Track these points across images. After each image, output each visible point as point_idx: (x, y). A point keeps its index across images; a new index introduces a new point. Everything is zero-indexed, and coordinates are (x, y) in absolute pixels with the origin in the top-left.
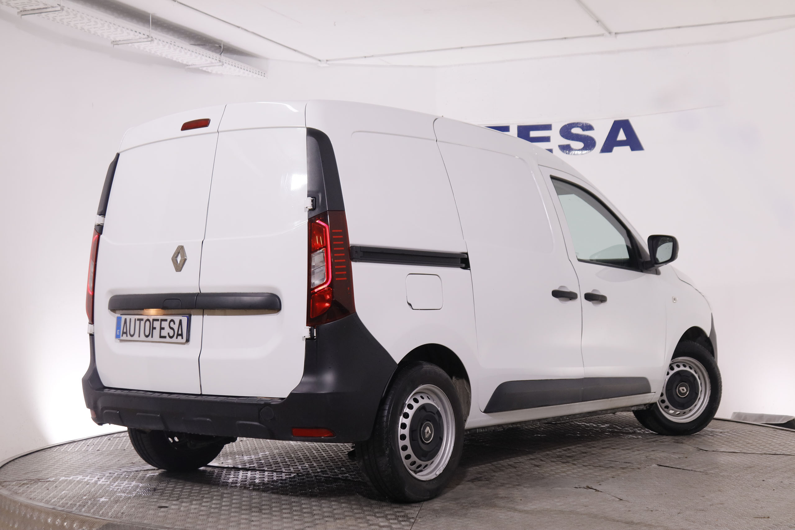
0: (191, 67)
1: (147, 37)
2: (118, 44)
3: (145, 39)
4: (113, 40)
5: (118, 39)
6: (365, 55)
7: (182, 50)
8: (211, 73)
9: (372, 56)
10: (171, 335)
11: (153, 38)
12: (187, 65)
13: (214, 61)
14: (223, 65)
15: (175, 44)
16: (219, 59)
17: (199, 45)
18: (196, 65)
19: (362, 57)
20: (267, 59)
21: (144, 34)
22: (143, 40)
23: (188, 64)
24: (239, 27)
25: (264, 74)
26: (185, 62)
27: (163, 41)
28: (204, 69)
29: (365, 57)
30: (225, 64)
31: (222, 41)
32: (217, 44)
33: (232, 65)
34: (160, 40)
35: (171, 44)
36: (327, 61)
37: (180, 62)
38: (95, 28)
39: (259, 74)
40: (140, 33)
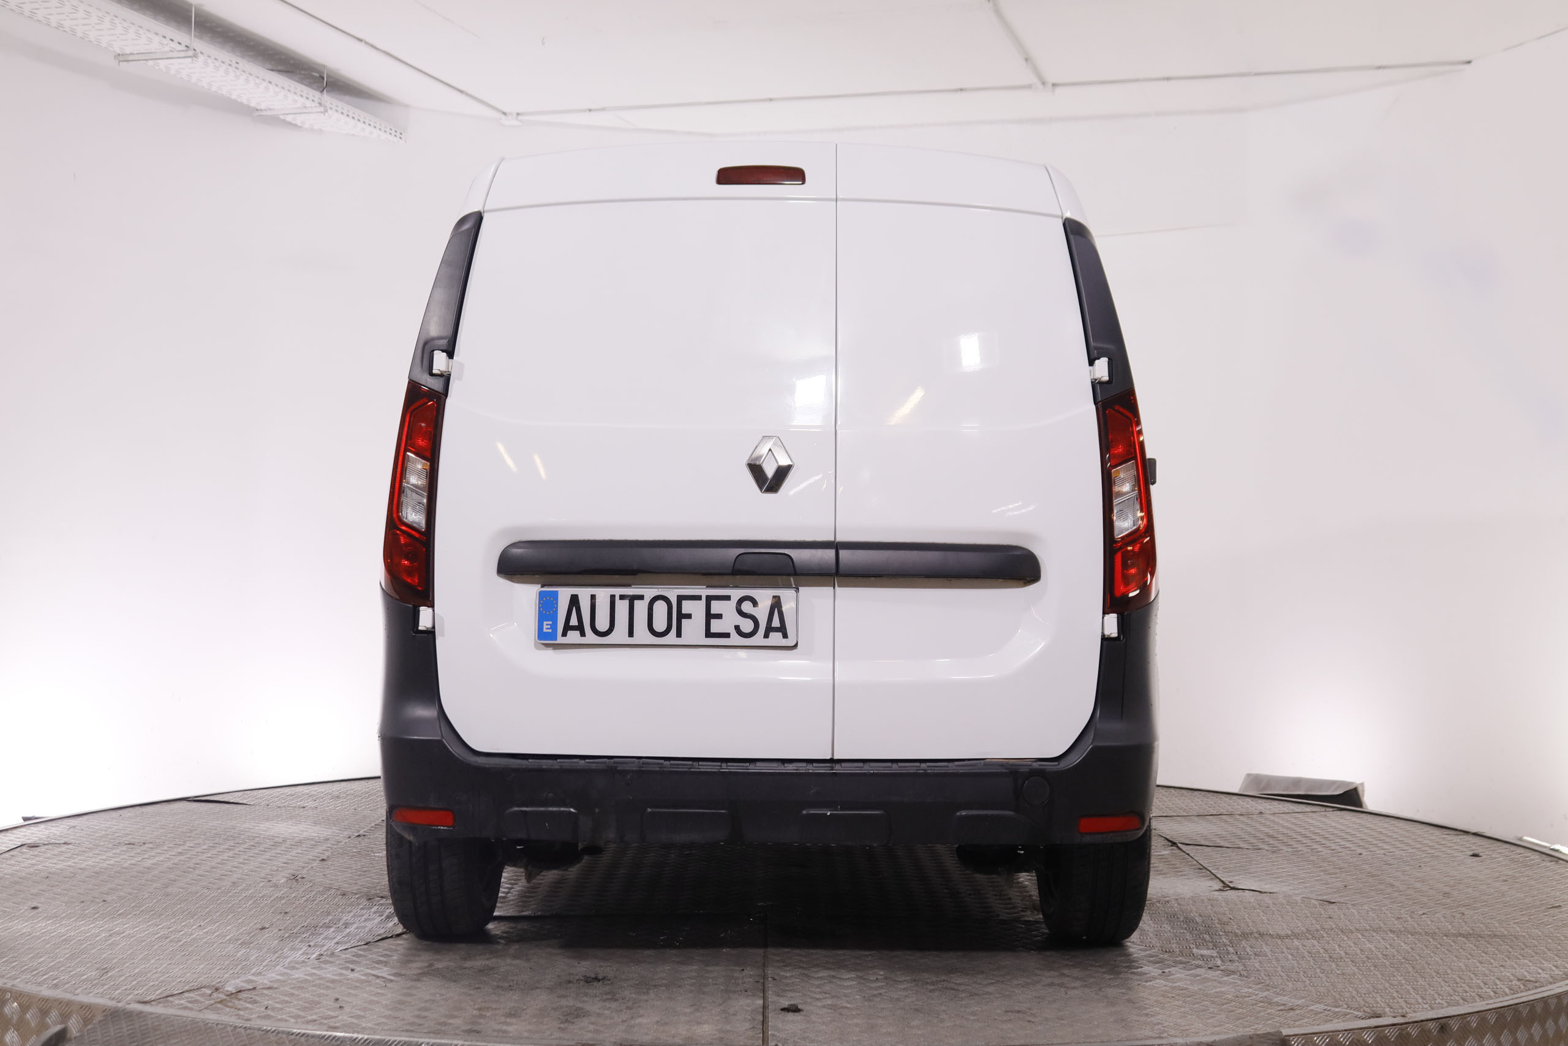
0: (264, 113)
1: (186, 48)
2: (129, 61)
3: (181, 53)
4: (118, 51)
6: (590, 107)
7: (251, 78)
8: (300, 127)
9: (603, 109)
11: (197, 50)
12: (257, 110)
13: (308, 103)
14: (326, 111)
15: (237, 65)
16: (319, 101)
17: (279, 71)
18: (274, 109)
19: (584, 111)
20: (406, 106)
21: (179, 43)
22: (176, 54)
23: (258, 107)
24: (360, 40)
25: (401, 134)
26: (253, 104)
27: (216, 59)
28: (289, 118)
29: (590, 110)
30: (329, 111)
31: (324, 66)
32: (313, 72)
33: (342, 113)
34: (209, 56)
35: (230, 65)
36: (518, 114)
37: (245, 102)
38: (84, 25)
39: (391, 134)
40: (172, 40)
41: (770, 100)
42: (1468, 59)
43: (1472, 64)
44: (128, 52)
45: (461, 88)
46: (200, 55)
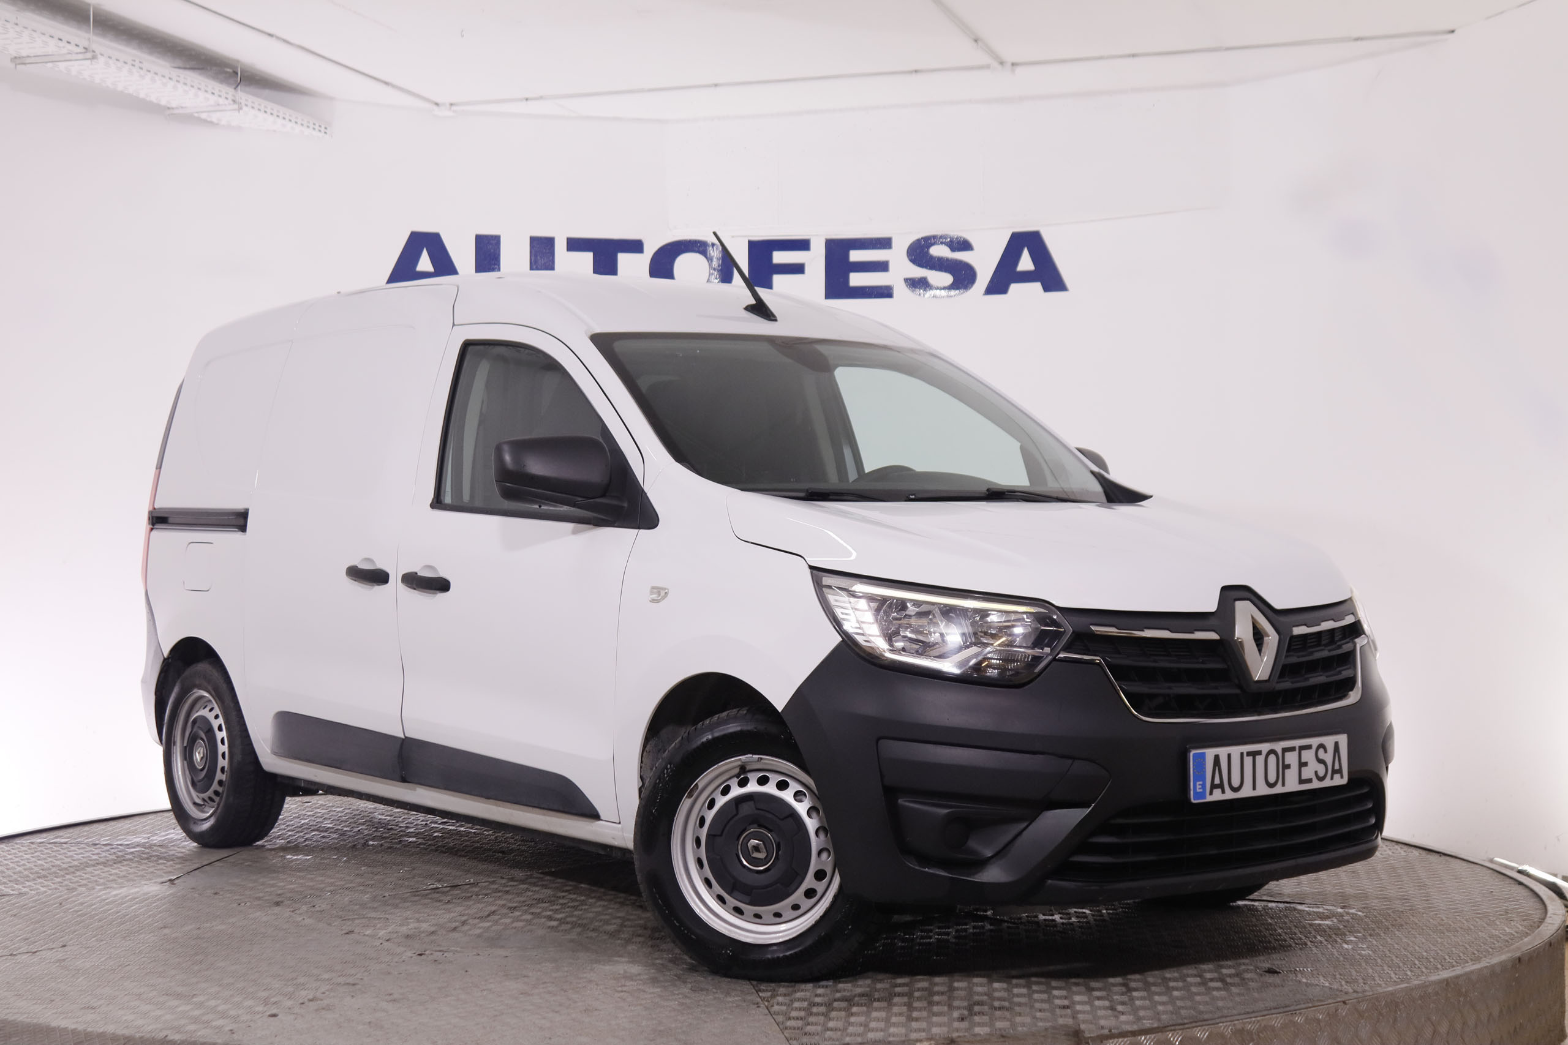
0: (176, 111)
1: (84, 50)
2: (25, 64)
3: (80, 55)
4: (14, 54)
5: (24, 53)
6: (527, 96)
7: (157, 78)
8: (217, 124)
9: (541, 98)
11: (97, 52)
12: (169, 108)
13: (221, 101)
14: (240, 109)
15: (141, 65)
16: (233, 98)
17: (192, 69)
18: (186, 107)
19: (521, 100)
20: (331, 99)
21: (77, 45)
22: (74, 57)
23: (169, 106)
24: (271, 35)
25: (326, 128)
26: (163, 102)
27: (117, 60)
28: (204, 116)
29: (527, 99)
30: (245, 108)
31: (238, 61)
32: (229, 68)
33: (259, 110)
34: (110, 57)
35: (133, 65)
36: (451, 105)
37: (155, 101)
39: (314, 129)
40: (68, 42)
41: (716, 85)
42: (1452, 28)
43: (1456, 32)
45: (387, 80)
46: (99, 56)
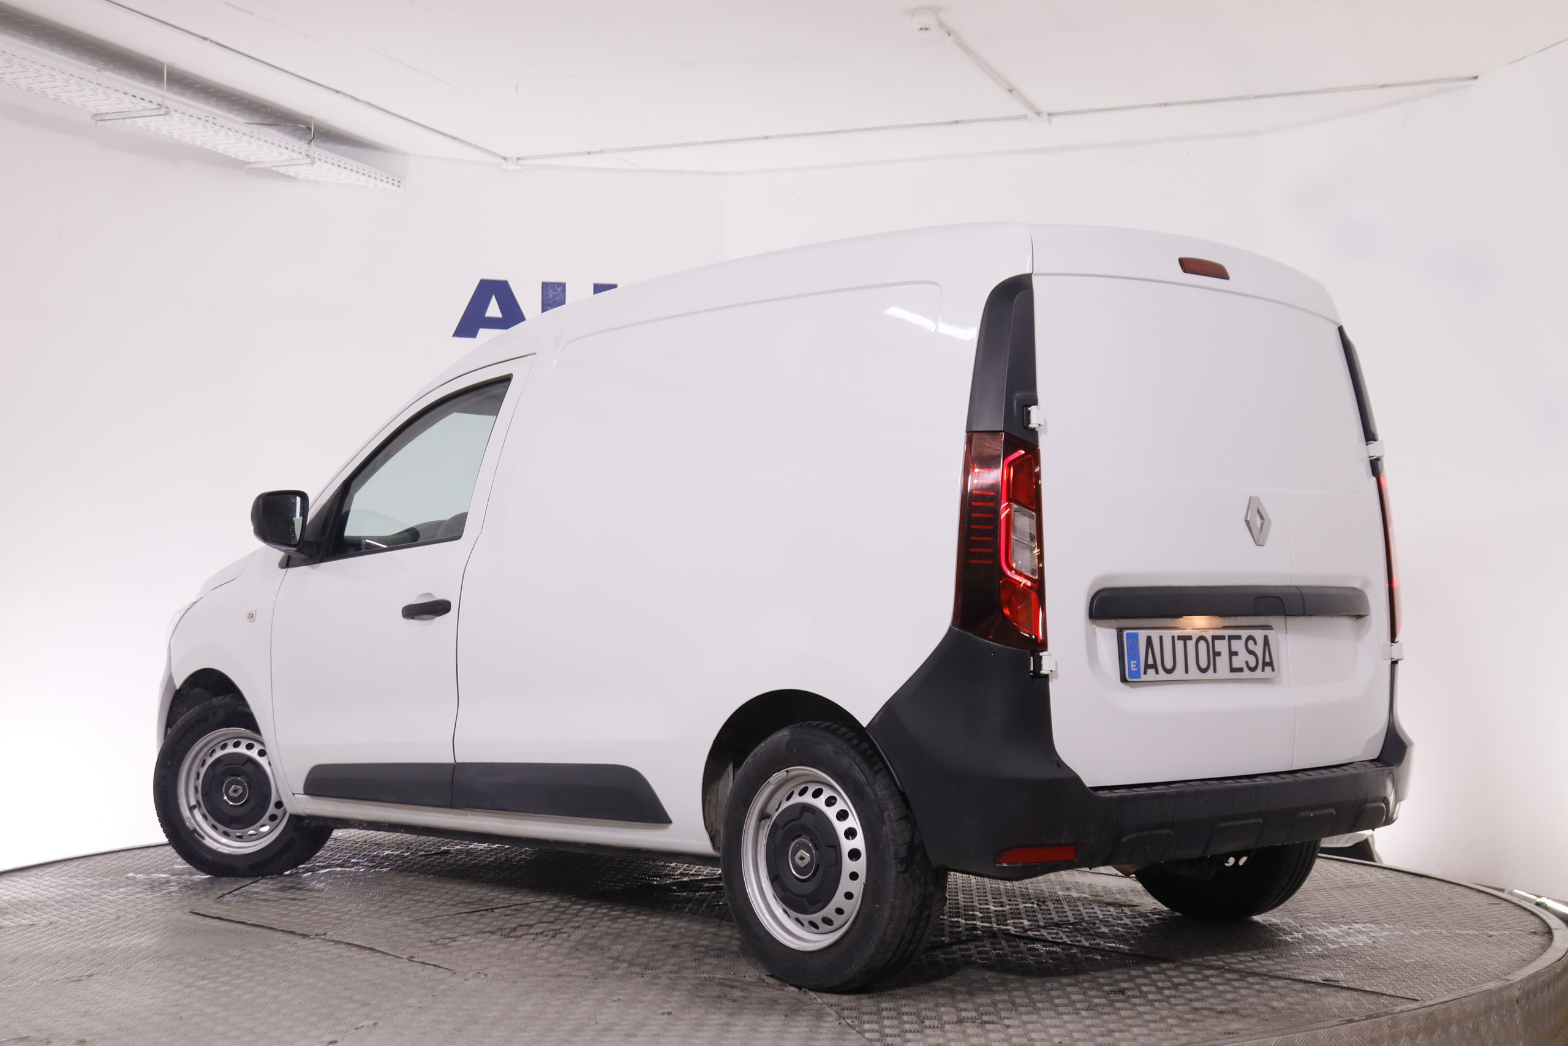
0: (254, 166)
1: (157, 107)
2: (104, 120)
3: (154, 111)
4: (95, 112)
6: (589, 150)
7: (231, 133)
8: (296, 178)
9: (602, 151)
10: (1252, 664)
11: (170, 108)
12: (248, 163)
13: (295, 155)
14: (313, 163)
15: (215, 121)
16: (307, 153)
17: (269, 125)
18: (264, 162)
19: (583, 153)
20: (405, 154)
21: (151, 102)
22: (148, 113)
23: (248, 161)
24: (337, 92)
25: (399, 182)
26: (241, 158)
27: (191, 116)
28: (282, 170)
29: (589, 153)
30: (318, 162)
31: (311, 118)
32: (302, 124)
33: (333, 164)
34: (184, 113)
35: (206, 121)
36: (518, 159)
37: (233, 156)
38: (53, 88)
39: (387, 182)
40: (142, 99)
41: (766, 138)
42: (1475, 73)
43: (1479, 78)
44: (103, 111)
45: (454, 135)
